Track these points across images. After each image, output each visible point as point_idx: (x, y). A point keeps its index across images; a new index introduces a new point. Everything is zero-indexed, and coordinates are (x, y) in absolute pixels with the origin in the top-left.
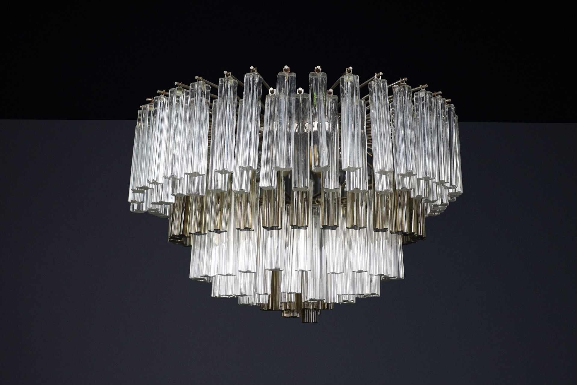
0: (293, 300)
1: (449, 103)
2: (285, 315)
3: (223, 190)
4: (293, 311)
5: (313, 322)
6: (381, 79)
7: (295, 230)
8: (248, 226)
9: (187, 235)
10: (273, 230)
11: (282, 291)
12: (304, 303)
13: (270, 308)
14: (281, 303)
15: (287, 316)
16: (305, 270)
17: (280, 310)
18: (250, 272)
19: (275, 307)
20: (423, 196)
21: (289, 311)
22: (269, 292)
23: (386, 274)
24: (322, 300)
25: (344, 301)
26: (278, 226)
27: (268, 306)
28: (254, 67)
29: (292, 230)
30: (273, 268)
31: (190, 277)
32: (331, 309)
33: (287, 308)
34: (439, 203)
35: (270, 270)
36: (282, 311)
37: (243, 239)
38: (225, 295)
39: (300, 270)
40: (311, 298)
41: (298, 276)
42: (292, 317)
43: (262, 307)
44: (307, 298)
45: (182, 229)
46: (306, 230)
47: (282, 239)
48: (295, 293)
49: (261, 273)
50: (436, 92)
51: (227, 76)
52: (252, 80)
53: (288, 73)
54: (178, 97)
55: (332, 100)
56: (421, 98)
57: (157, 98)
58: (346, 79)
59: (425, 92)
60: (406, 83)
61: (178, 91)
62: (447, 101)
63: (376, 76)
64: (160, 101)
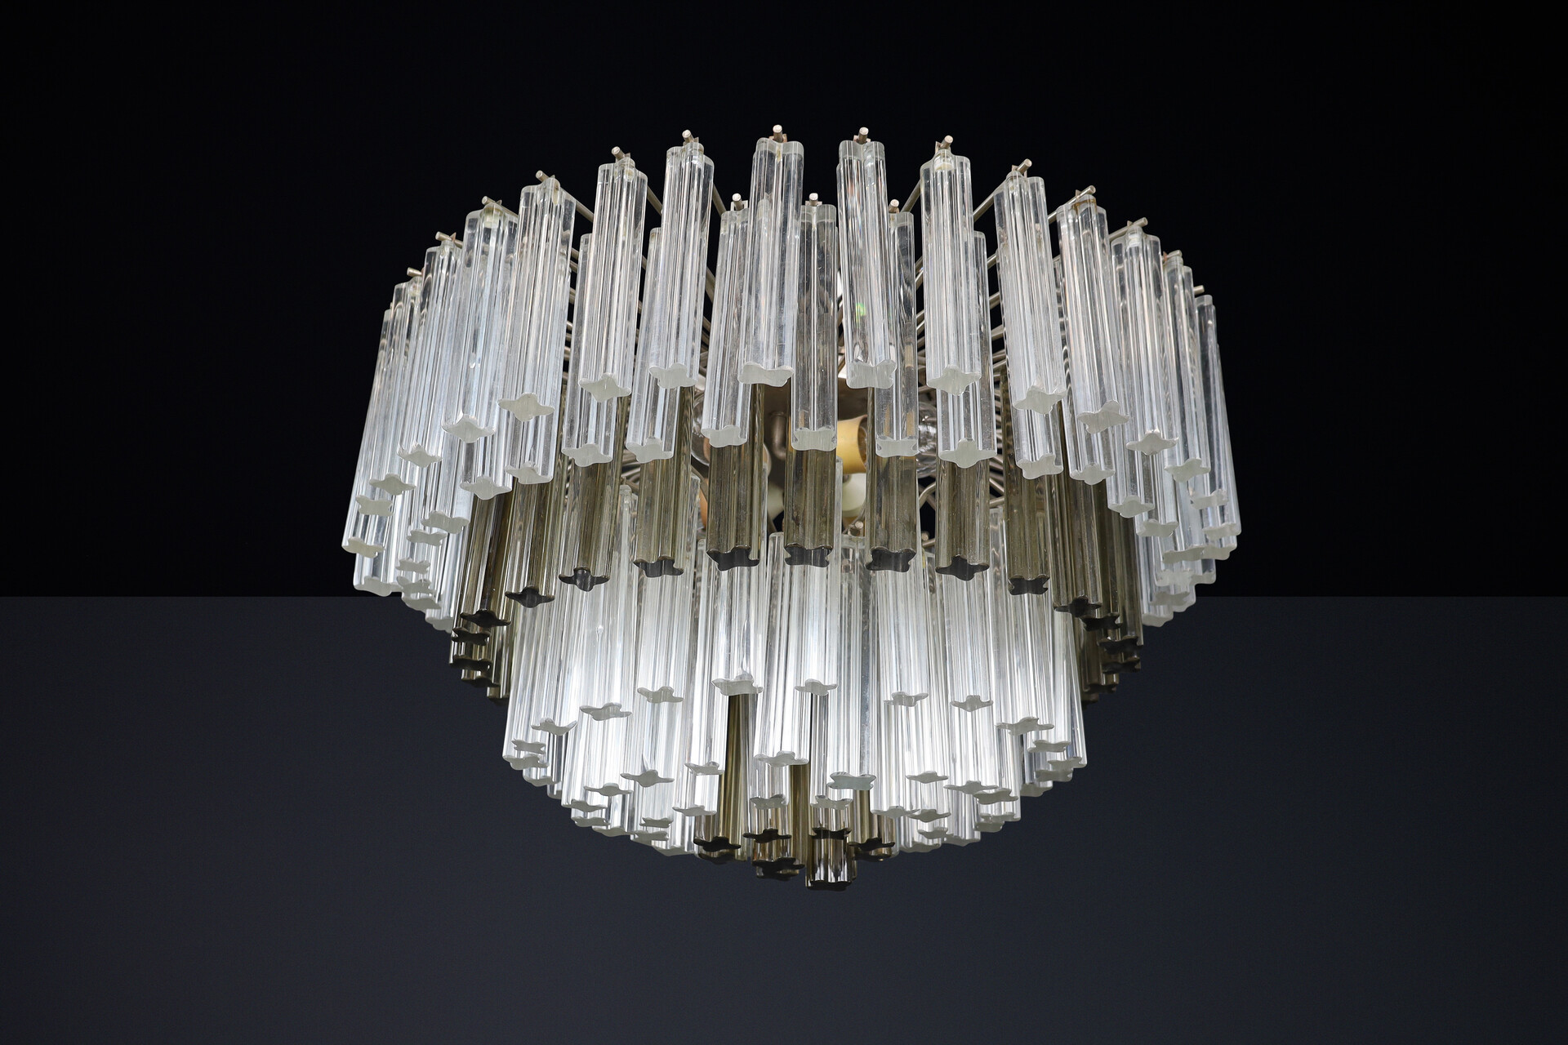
0: (786, 791)
1: (1199, 296)
6: (1028, 179)
11: (756, 752)
12: (815, 807)
16: (821, 684)
18: (670, 695)
26: (749, 553)
28: (694, 132)
29: (788, 566)
30: (734, 676)
35: (725, 687)
39: (806, 685)
48: (790, 760)
50: (1168, 253)
51: (619, 159)
52: (688, 163)
53: (782, 144)
54: (488, 231)
55: (898, 230)
56: (1130, 249)
57: (435, 253)
58: (936, 167)
59: (1142, 235)
60: (1092, 197)
61: (490, 217)
62: (1196, 292)
63: (1015, 171)
64: (441, 257)
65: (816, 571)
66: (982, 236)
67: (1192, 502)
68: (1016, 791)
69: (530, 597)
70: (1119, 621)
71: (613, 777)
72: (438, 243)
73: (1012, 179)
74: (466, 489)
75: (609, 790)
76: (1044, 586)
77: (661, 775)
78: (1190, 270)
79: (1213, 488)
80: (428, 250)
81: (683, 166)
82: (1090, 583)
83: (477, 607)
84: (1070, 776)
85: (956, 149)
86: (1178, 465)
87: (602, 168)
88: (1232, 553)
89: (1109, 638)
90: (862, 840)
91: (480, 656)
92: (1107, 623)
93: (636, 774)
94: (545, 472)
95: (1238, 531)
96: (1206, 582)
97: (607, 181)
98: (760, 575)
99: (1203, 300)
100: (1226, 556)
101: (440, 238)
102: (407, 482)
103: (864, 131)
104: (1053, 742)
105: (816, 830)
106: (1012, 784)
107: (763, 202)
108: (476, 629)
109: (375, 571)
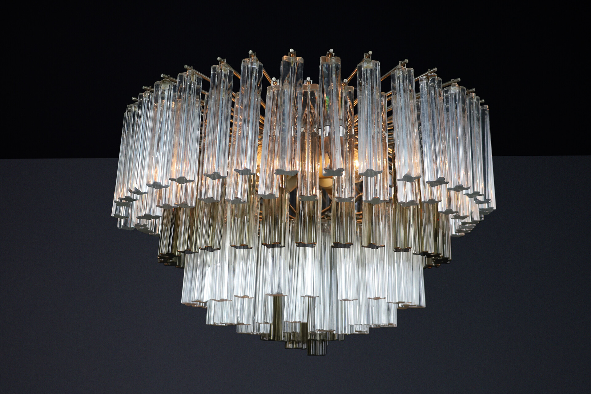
0: (298, 330)
1: (482, 104)
2: (289, 346)
3: (215, 199)
4: (298, 342)
5: (321, 354)
6: (406, 67)
7: (301, 248)
8: (245, 243)
9: (177, 254)
10: (275, 248)
11: (285, 320)
12: (310, 333)
13: (272, 338)
14: (284, 333)
15: (291, 347)
16: (312, 296)
17: (282, 341)
18: (248, 297)
19: (277, 336)
20: (454, 211)
21: (293, 342)
22: (270, 320)
23: (407, 302)
24: (331, 331)
25: (356, 331)
26: (280, 243)
27: (270, 336)
28: (254, 51)
29: (298, 248)
30: (275, 292)
31: (182, 302)
32: (341, 340)
33: (291, 339)
34: (469, 220)
35: (271, 295)
36: (286, 342)
37: (240, 259)
38: (220, 323)
39: (306, 296)
40: (319, 328)
41: (304, 302)
42: (297, 348)
43: (263, 337)
44: (314, 327)
45: (170, 247)
46: (314, 248)
47: (285, 259)
48: (300, 322)
49: (261, 298)
50: (469, 89)
51: (221, 62)
53: (294, 58)
54: (164, 91)
57: (142, 95)
58: (364, 65)
59: (458, 86)
60: (435, 74)
61: (165, 84)
62: (480, 102)
63: (400, 64)
64: (145, 98)
65: (309, 250)
72: (144, 90)
77: (245, 324)
80: (140, 94)
85: (374, 58)
87: (213, 67)
94: (192, 204)
97: (215, 72)
98: (286, 251)
99: (483, 107)
101: (144, 88)
102: (135, 199)
103: (331, 51)
107: (286, 80)
109: (126, 224)
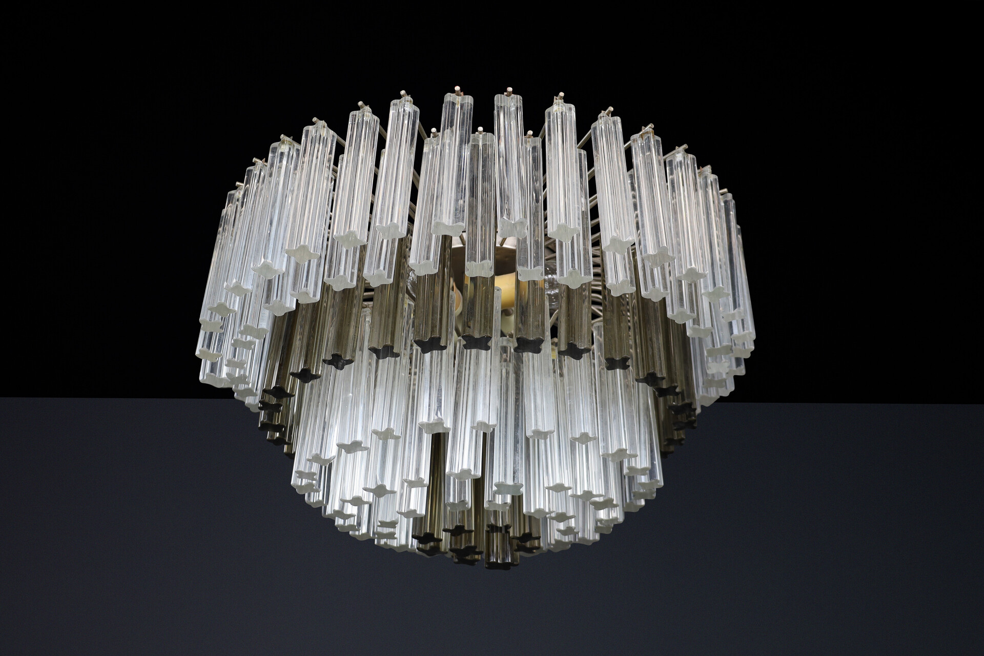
0: (468, 498)
6: (612, 117)
10: (433, 352)
22: (425, 475)
26: (440, 340)
50: (702, 167)
51: (362, 108)
52: (403, 109)
53: (460, 97)
54: (282, 154)
55: (532, 149)
56: (677, 162)
57: (252, 170)
58: (554, 110)
59: (684, 154)
60: (651, 129)
61: (285, 146)
62: (721, 193)
63: (603, 113)
64: (255, 172)
65: (483, 354)
66: (584, 152)
67: (723, 317)
68: (617, 500)
69: (306, 376)
70: (678, 390)
71: (359, 492)
72: (254, 164)
73: (601, 118)
74: (267, 308)
75: (357, 501)
76: (627, 364)
77: (388, 488)
78: (717, 177)
79: (735, 307)
80: (248, 169)
81: (400, 111)
82: (658, 364)
83: (274, 384)
84: (655, 495)
86: (710, 291)
87: (352, 114)
88: (752, 353)
89: (674, 403)
90: (520, 534)
91: (278, 422)
92: (671, 391)
93: (373, 488)
94: (314, 295)
95: (754, 337)
96: (738, 374)
97: (355, 121)
99: (726, 197)
100: (748, 356)
101: (255, 161)
102: (231, 308)
103: (510, 89)
104: (639, 468)
105: (488, 526)
106: (614, 495)
107: (448, 131)
108: (274, 401)
109: (213, 369)
